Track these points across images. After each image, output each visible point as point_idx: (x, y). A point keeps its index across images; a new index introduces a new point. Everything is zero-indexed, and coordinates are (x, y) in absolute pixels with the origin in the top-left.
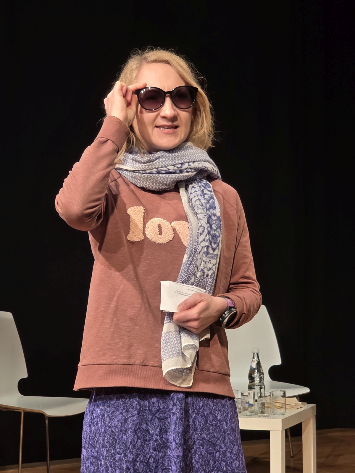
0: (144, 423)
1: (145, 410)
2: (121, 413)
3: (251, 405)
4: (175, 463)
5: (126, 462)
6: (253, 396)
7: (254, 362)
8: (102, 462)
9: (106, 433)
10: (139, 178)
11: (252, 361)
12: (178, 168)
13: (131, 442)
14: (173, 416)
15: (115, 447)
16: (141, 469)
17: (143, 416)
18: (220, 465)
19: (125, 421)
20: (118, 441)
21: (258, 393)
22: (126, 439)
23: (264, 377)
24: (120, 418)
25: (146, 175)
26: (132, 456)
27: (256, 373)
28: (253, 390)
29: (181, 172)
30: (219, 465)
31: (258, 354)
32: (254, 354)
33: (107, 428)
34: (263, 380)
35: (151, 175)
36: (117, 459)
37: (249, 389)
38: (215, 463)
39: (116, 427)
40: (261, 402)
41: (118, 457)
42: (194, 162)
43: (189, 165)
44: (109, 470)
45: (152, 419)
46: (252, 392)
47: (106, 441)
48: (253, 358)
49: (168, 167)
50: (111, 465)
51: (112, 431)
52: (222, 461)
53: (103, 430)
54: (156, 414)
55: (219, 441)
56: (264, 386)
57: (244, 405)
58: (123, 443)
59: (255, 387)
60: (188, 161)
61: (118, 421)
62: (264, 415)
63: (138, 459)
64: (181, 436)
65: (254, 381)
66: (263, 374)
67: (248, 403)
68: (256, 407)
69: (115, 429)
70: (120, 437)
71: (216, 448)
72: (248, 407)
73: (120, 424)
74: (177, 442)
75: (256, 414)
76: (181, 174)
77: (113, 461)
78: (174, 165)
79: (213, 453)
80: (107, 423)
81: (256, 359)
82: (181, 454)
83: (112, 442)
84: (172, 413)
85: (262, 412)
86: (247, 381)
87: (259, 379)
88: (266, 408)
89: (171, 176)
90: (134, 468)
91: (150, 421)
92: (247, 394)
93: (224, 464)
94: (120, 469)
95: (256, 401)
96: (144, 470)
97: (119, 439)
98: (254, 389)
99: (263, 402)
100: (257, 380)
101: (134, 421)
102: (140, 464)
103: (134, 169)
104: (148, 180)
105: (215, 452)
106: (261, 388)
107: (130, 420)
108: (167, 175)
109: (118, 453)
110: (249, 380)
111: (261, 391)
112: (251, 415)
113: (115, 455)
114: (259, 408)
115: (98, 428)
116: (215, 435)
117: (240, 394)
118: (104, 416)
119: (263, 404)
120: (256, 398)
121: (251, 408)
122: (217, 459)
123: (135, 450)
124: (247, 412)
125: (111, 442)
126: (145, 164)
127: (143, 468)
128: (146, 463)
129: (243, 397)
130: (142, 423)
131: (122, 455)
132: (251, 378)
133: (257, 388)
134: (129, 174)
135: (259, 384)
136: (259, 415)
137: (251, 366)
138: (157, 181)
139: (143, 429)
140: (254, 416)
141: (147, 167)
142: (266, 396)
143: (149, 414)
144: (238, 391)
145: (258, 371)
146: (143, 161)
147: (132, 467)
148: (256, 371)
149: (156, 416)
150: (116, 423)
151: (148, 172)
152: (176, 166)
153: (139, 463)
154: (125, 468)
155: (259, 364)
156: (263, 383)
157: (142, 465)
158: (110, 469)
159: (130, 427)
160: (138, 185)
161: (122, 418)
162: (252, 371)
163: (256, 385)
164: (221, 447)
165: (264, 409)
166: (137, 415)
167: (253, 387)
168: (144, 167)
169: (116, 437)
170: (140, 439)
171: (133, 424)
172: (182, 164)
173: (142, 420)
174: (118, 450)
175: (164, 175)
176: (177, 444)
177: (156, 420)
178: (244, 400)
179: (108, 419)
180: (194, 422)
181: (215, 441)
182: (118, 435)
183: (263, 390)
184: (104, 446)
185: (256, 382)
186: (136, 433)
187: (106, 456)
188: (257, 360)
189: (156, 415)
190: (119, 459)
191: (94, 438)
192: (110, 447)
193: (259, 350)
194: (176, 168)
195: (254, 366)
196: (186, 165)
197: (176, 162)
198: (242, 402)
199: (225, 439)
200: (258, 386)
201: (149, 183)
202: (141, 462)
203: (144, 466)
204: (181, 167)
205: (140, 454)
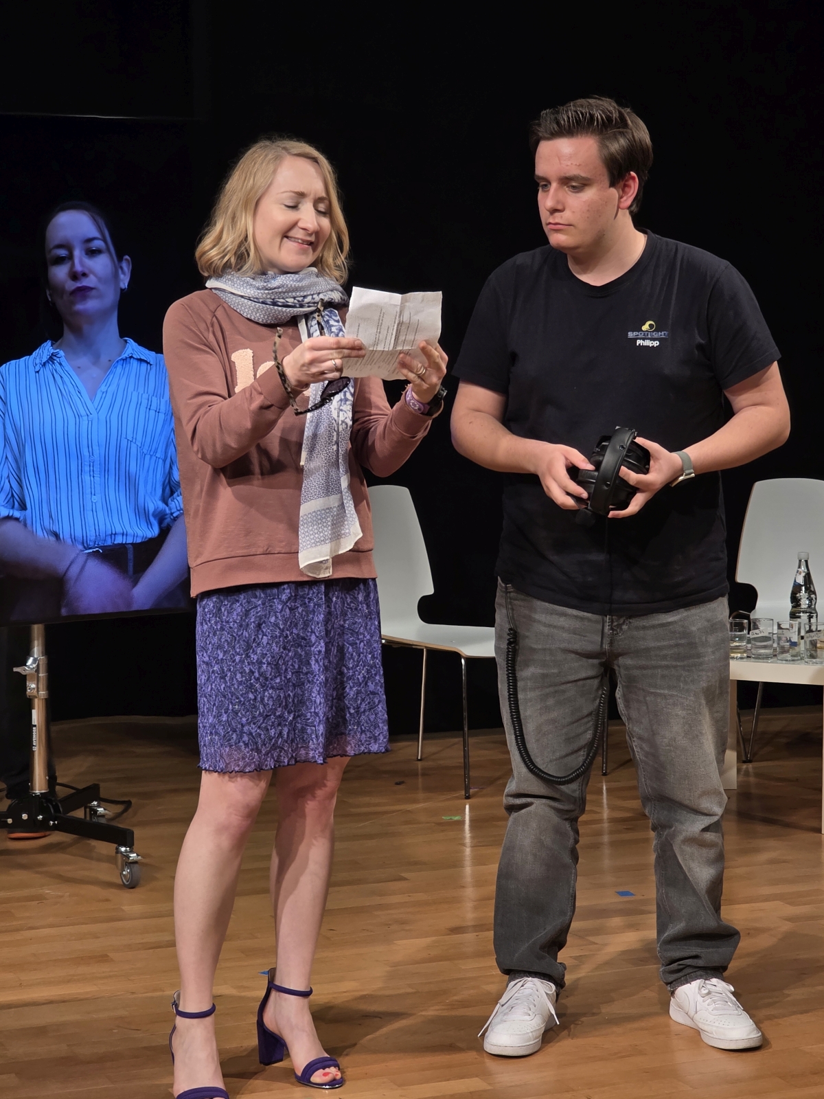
0: (272, 616)
1: (274, 599)
2: (241, 604)
3: (794, 644)
4: (317, 661)
5: (249, 664)
6: (797, 629)
7: (800, 574)
8: (215, 669)
9: (224, 630)
10: (248, 307)
11: (798, 571)
12: (298, 301)
13: (254, 639)
14: (309, 602)
15: (234, 647)
16: (269, 673)
17: (271, 606)
18: (366, 658)
19: (246, 614)
20: (237, 638)
21: (805, 624)
22: (247, 636)
23: (816, 599)
24: (240, 610)
25: (258, 305)
26: (256, 657)
27: (803, 593)
28: (799, 620)
29: (301, 306)
30: (364, 658)
31: (806, 561)
32: (800, 561)
33: (224, 624)
34: (815, 604)
35: (264, 305)
36: (237, 661)
37: (791, 617)
38: (359, 656)
39: (235, 622)
40: (810, 639)
41: (237, 658)
42: (319, 293)
43: (313, 299)
44: (226, 675)
45: (282, 610)
46: (796, 623)
47: (223, 640)
48: (800, 567)
49: (287, 300)
50: (230, 670)
51: (231, 628)
52: (367, 653)
53: (219, 627)
54: (287, 602)
55: (362, 628)
56: (816, 613)
57: (782, 643)
58: (244, 641)
59: (801, 614)
60: (312, 293)
61: (237, 615)
62: (814, 660)
63: (264, 661)
64: (321, 626)
65: (800, 604)
66: (814, 593)
67: (790, 641)
68: (802, 647)
69: (234, 625)
70: (240, 633)
71: (360, 637)
72: (790, 648)
73: (239, 617)
74: (317, 635)
75: (801, 659)
76: (301, 309)
77: (233, 664)
78: (294, 298)
79: (356, 644)
80: (224, 618)
81: (803, 569)
82: (324, 649)
83: (231, 641)
84: (309, 598)
85: (812, 657)
86: (788, 605)
87: (807, 602)
88: (818, 650)
89: (288, 309)
90: (259, 672)
91: (280, 612)
92: (788, 627)
93: (370, 656)
94: (241, 673)
95: (802, 638)
96: (273, 674)
97: (239, 637)
98: (799, 617)
99: (814, 638)
100: (804, 603)
101: (257, 613)
102: (267, 667)
103: (242, 294)
104: (259, 311)
105: (358, 642)
106: (810, 617)
107: (252, 613)
108: (284, 309)
109: (238, 654)
110: (792, 603)
111: (810, 621)
112: (793, 660)
113: (234, 656)
114: (807, 650)
115: (211, 625)
116: (357, 620)
117: (776, 627)
118: (220, 609)
119: (814, 644)
120: (803, 633)
121: (794, 649)
122: (361, 650)
123: (259, 649)
124: (787, 656)
125: (229, 640)
126: (259, 291)
127: (271, 671)
128: (275, 665)
129: (781, 631)
130: (270, 615)
131: (243, 656)
132: (795, 600)
133: (804, 617)
134: (234, 299)
135: (808, 610)
136: (807, 660)
137: (795, 581)
138: (269, 314)
139: (271, 623)
140: (799, 662)
141: (260, 295)
142: (818, 629)
143: (278, 604)
144: (772, 620)
145: (806, 589)
146: (257, 285)
147: (256, 671)
148: (803, 588)
149: (287, 606)
150: (235, 617)
151: (261, 300)
152: (297, 299)
153: (266, 665)
154: (247, 671)
155: (808, 578)
156: (815, 609)
157: (269, 668)
158: (229, 675)
159: (252, 620)
160: (245, 315)
161: (241, 610)
162: (797, 588)
163: (804, 612)
164: (364, 637)
165: (816, 651)
166: (261, 606)
167: (797, 614)
168: (256, 294)
169: (235, 635)
170: (266, 636)
171: (256, 617)
172: (305, 297)
173: (269, 612)
174: (238, 650)
175: (280, 308)
176: (317, 637)
177: (287, 610)
178: (782, 636)
179: (226, 613)
180: (335, 608)
181: (356, 628)
182: (238, 631)
183: (813, 620)
184: (220, 647)
185: (803, 606)
186: (260, 628)
187: (222, 659)
188: (806, 571)
189: (288, 604)
190: (240, 661)
191: (206, 639)
192: (229, 647)
193: (808, 555)
194: (296, 301)
195: (800, 580)
196: (309, 299)
197: (298, 294)
198: (779, 639)
199: (367, 625)
200: (806, 613)
201: (260, 315)
202: (269, 664)
203: (272, 668)
204: (303, 301)
205: (266, 654)
